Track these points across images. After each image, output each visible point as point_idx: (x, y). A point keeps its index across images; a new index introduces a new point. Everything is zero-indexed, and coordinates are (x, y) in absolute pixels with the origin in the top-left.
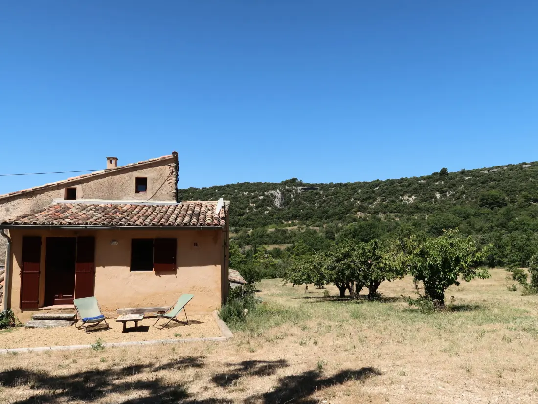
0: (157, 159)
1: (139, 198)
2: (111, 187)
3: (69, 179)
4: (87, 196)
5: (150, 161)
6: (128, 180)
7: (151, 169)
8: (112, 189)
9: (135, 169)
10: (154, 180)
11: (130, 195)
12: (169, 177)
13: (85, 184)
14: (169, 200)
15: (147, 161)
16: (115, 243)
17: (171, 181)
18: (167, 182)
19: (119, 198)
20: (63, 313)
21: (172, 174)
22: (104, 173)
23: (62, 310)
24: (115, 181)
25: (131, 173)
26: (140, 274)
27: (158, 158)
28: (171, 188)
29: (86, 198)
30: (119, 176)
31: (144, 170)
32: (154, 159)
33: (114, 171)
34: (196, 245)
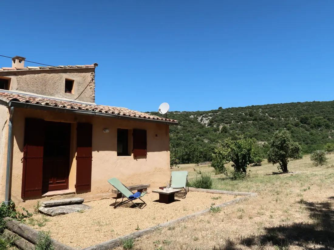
0: (82, 66)
1: (68, 97)
2: (45, 83)
3: (4, 68)
4: (21, 88)
5: (78, 67)
6: (60, 80)
7: (77, 74)
8: (45, 86)
9: (65, 71)
10: (79, 84)
11: (61, 93)
12: (90, 83)
13: (20, 76)
14: (91, 102)
15: (75, 66)
16: (107, 131)
17: (91, 86)
18: (89, 87)
19: (51, 95)
20: (65, 198)
21: (92, 81)
22: (39, 69)
23: (65, 196)
24: (48, 79)
25: (61, 74)
26: (124, 158)
27: (84, 66)
28: (92, 93)
29: (21, 90)
30: (52, 75)
31: (72, 74)
32: (80, 66)
33: (48, 69)
34: (156, 136)
